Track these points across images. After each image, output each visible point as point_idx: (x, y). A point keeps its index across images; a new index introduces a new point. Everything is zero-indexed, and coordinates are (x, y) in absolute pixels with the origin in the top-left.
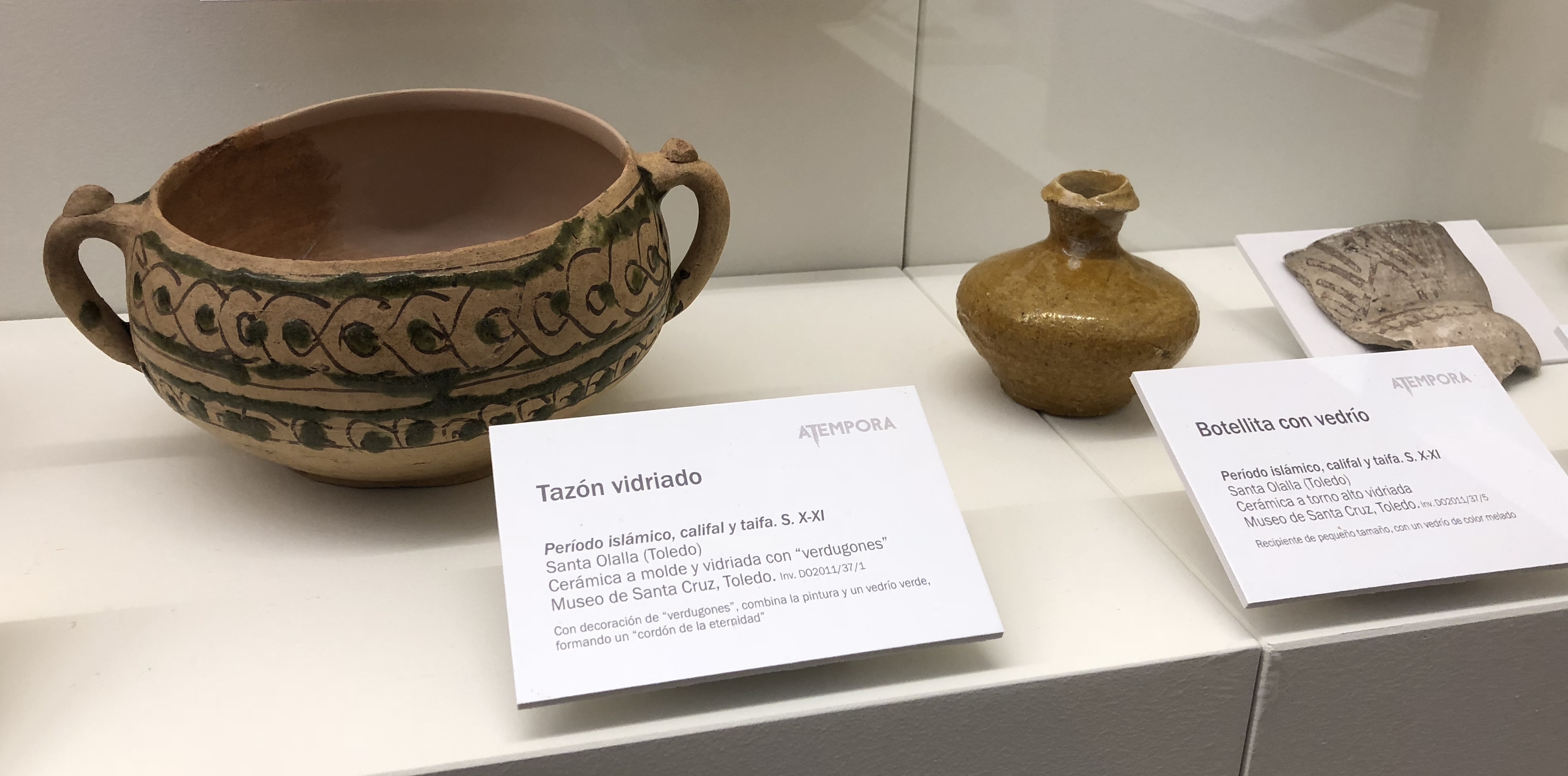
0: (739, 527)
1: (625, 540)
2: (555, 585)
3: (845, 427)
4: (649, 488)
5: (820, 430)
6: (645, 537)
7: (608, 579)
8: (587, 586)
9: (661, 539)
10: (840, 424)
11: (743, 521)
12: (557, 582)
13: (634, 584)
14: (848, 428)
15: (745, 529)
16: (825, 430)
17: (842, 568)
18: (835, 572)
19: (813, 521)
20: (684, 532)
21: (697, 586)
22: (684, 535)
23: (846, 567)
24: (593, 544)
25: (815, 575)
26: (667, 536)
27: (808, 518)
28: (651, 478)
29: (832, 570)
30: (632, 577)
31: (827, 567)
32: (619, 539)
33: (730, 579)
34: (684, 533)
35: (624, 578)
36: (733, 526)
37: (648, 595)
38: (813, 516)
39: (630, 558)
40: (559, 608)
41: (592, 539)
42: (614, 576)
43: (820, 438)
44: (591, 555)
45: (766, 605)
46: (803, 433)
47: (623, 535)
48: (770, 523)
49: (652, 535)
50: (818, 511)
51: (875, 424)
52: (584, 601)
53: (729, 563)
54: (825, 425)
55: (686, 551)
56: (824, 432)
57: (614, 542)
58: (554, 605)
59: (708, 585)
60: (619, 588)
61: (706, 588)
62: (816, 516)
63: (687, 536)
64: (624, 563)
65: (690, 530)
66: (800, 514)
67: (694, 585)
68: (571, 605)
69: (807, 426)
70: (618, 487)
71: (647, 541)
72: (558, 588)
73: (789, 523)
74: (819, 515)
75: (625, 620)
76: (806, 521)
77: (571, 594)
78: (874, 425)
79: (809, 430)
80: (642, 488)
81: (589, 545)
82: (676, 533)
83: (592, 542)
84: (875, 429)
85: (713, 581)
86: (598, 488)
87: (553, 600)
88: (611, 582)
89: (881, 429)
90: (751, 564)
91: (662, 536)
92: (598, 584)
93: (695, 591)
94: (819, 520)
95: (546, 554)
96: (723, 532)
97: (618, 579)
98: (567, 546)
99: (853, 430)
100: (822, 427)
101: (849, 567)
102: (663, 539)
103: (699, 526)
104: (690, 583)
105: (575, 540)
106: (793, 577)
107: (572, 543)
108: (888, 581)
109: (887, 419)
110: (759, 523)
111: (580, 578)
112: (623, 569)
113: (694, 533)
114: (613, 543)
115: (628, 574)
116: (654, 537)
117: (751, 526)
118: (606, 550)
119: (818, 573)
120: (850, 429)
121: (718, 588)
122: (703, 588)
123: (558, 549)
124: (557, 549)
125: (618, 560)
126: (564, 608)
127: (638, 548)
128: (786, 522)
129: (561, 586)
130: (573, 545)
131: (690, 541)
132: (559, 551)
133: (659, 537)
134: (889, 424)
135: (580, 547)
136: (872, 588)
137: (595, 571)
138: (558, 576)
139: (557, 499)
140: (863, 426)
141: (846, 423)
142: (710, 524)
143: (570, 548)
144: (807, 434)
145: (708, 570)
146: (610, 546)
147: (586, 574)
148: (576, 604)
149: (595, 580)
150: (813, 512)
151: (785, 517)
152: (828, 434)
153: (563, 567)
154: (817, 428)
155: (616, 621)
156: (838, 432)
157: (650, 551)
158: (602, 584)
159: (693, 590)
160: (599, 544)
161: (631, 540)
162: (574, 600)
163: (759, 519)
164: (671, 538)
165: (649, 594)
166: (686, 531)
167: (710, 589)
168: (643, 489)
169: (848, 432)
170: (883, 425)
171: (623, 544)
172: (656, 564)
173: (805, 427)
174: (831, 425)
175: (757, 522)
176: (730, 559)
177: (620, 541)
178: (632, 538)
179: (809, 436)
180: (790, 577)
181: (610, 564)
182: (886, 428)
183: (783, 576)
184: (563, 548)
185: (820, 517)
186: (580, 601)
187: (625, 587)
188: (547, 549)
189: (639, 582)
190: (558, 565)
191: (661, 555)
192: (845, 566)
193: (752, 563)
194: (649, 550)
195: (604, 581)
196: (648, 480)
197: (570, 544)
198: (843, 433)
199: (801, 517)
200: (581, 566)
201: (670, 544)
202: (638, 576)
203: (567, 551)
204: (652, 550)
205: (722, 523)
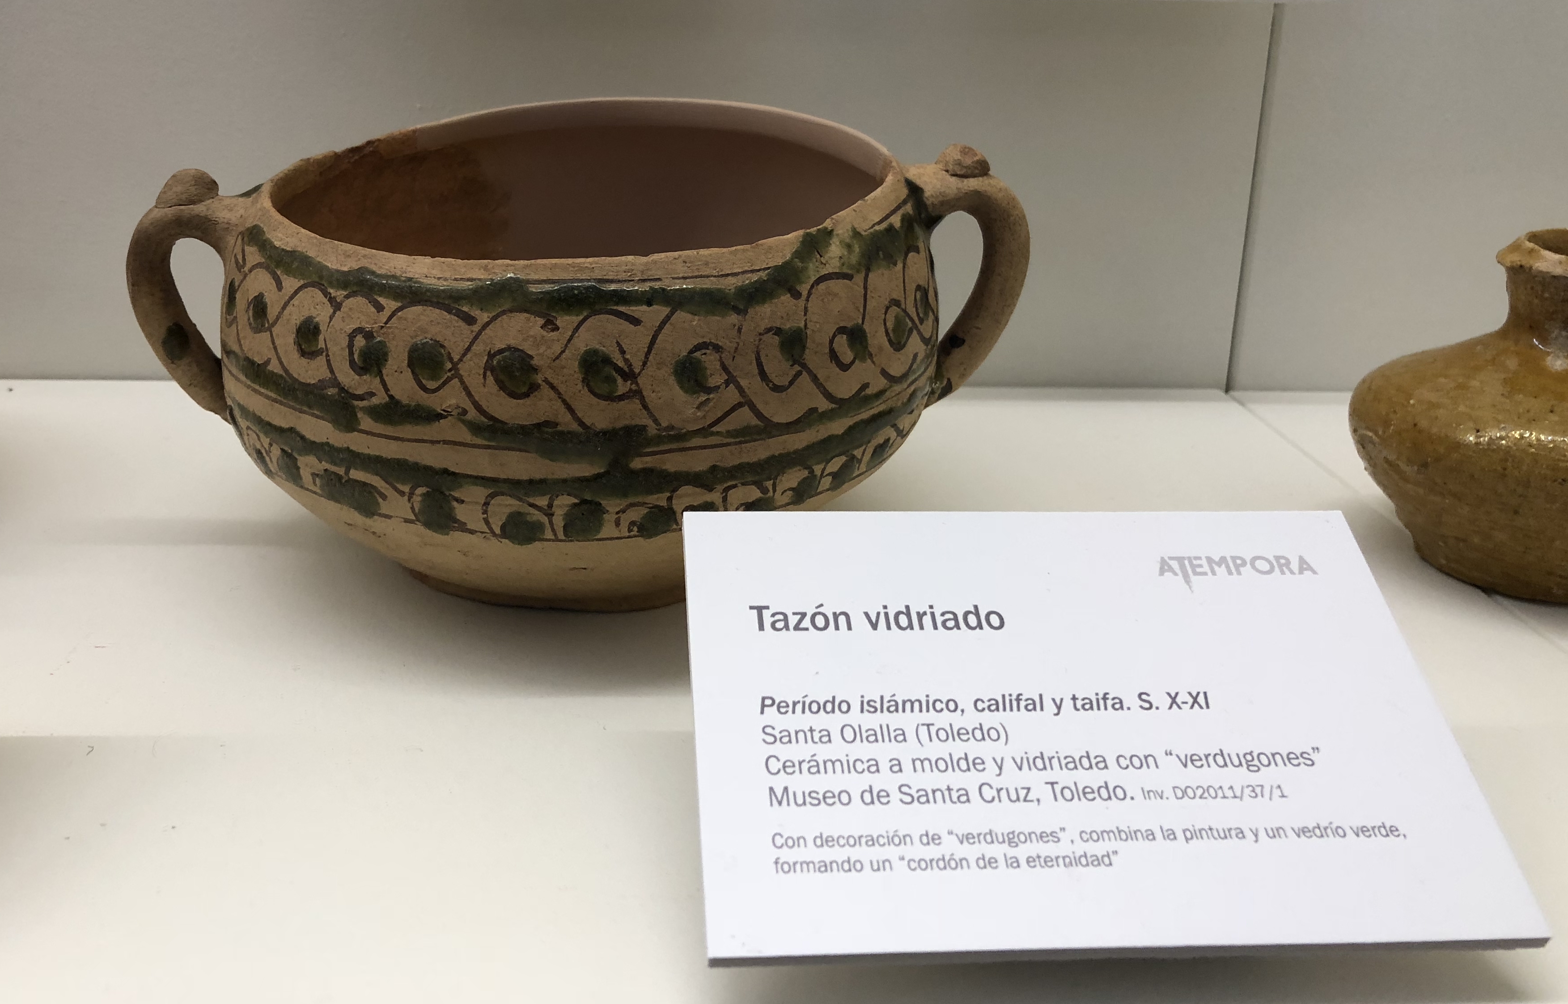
0: (1068, 704)
1: (886, 705)
2: (774, 765)
3: (1235, 564)
4: (922, 628)
5: (1193, 567)
6: (916, 705)
7: (858, 764)
8: (826, 772)
9: (942, 710)
10: (1223, 560)
11: (1074, 696)
12: (778, 760)
13: (900, 779)
14: (1237, 567)
15: (1078, 710)
16: (1201, 566)
17: (1247, 791)
18: (1235, 797)
19: (1192, 707)
20: (979, 703)
21: (1003, 794)
22: (980, 708)
23: (1253, 791)
24: (833, 705)
25: (1201, 797)
26: (952, 706)
27: (1183, 703)
28: (925, 613)
29: (1229, 793)
30: (897, 766)
31: (1221, 787)
32: (875, 702)
33: (1058, 788)
34: (980, 705)
35: (884, 766)
36: (1058, 702)
37: (923, 799)
38: (1191, 701)
39: (893, 735)
40: (780, 803)
41: (834, 698)
42: (868, 761)
43: (1194, 578)
44: (833, 722)
45: (1121, 839)
46: (1164, 567)
47: (882, 697)
48: (1119, 705)
49: (928, 702)
50: (1198, 693)
51: (1282, 564)
52: (821, 797)
53: (1055, 762)
54: (1200, 558)
55: (984, 734)
56: (1199, 570)
57: (868, 706)
58: (773, 798)
59: (1022, 793)
60: (879, 782)
61: (1018, 799)
62: (1195, 700)
63: (983, 709)
64: (883, 741)
65: (989, 700)
66: (1169, 694)
67: (999, 791)
68: (800, 801)
69: (1171, 558)
70: (874, 621)
71: (921, 711)
72: (779, 771)
73: (1151, 707)
74: (1201, 699)
75: (886, 837)
76: (1179, 707)
77: (800, 783)
78: (1281, 566)
79: (1175, 565)
80: (911, 626)
81: (829, 707)
82: (966, 703)
83: (833, 702)
84: (1283, 573)
85: (1029, 789)
86: (842, 620)
87: (771, 789)
88: (864, 770)
89: (1292, 572)
90: (1091, 767)
91: (944, 706)
92: (843, 771)
93: (1000, 801)
94: (1201, 707)
95: (762, 712)
96: (1042, 709)
97: (874, 767)
98: (795, 704)
99: (1247, 570)
100: (1195, 562)
101: (1258, 790)
102: (945, 710)
103: (1004, 696)
104: (991, 787)
105: (806, 696)
106: (1164, 797)
107: (801, 700)
108: (1331, 823)
109: (1302, 560)
110: (1102, 702)
111: (814, 758)
112: (884, 752)
113: (995, 706)
114: (866, 707)
115: (891, 761)
116: (931, 705)
117: (1089, 705)
118: (855, 717)
119: (1206, 795)
120: (1242, 569)
121: (1038, 800)
122: (1014, 797)
123: (781, 707)
124: (779, 707)
125: (874, 736)
126: (788, 804)
127: (907, 721)
128: (1147, 705)
129: (784, 767)
130: (804, 703)
131: (989, 719)
132: (783, 710)
133: (938, 706)
134: (1304, 566)
135: (815, 707)
136: (1302, 832)
137: (837, 749)
138: (778, 749)
139: (781, 629)
140: (1262, 565)
141: (1234, 558)
142: (1021, 695)
143: (799, 707)
144: (1171, 569)
145: (1020, 769)
146: (862, 711)
147: (824, 752)
148: (808, 799)
149: (838, 764)
150: (1190, 694)
151: (1144, 697)
152: (1205, 574)
153: (788, 738)
154: (1186, 562)
155: (871, 836)
156: (1221, 571)
157: (926, 727)
158: (849, 772)
159: (997, 799)
160: (844, 707)
161: (895, 707)
162: (804, 793)
163: (1101, 696)
164: (959, 711)
165: (925, 797)
166: (983, 702)
167: (1025, 800)
168: (912, 628)
169: (1239, 573)
170: (1295, 566)
171: (882, 711)
172: (936, 750)
173: (1168, 561)
174: (1209, 560)
175: (1098, 700)
176: (1056, 755)
177: (878, 705)
178: (897, 703)
179: (1176, 574)
180: (1158, 798)
181: (862, 741)
182: (1301, 572)
183: (1147, 794)
184: (788, 706)
185: (1203, 704)
186: (814, 795)
187: (885, 780)
188: (763, 706)
189: (907, 776)
190: (780, 732)
191: (943, 735)
192: (1251, 788)
193: (1094, 766)
194: (923, 725)
195: (851, 766)
196: (920, 616)
197: (799, 702)
198: (1230, 573)
199: (1169, 701)
200: (816, 739)
201: (957, 720)
202: (907, 766)
203: (794, 712)
204: (928, 725)
205: (1041, 696)
